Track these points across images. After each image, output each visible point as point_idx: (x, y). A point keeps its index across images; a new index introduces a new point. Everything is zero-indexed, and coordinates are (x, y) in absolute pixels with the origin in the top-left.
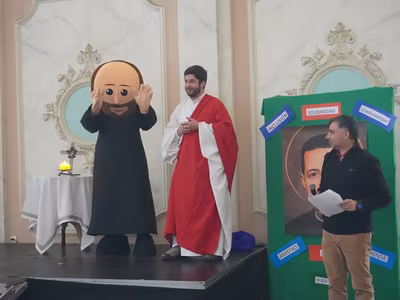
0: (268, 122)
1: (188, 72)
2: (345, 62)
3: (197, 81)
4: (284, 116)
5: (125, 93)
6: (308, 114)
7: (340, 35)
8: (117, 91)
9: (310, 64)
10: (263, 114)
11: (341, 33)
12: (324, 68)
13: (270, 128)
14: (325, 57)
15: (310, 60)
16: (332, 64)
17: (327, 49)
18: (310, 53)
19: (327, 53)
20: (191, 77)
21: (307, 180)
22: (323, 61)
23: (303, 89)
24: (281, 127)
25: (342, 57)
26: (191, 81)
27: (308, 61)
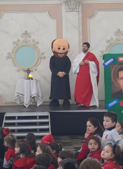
0: (105, 62)
1: (84, 44)
2: (121, 42)
3: (87, 47)
6: (120, 60)
7: (119, 33)
9: (109, 42)
10: (103, 59)
12: (113, 44)
13: (107, 64)
14: (114, 40)
15: (109, 41)
16: (116, 43)
17: (114, 38)
18: (109, 38)
19: (114, 39)
20: (85, 45)
21: (120, 80)
22: (113, 41)
23: (106, 51)
25: (119, 41)
26: (85, 47)
27: (108, 41)
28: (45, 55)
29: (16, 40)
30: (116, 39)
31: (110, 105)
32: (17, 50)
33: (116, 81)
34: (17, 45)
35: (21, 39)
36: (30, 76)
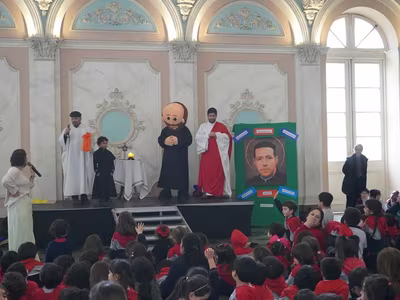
2: (250, 108)
4: (246, 132)
5: (175, 119)
8: (172, 118)
9: (234, 108)
10: (233, 131)
11: (247, 94)
12: (240, 110)
13: (238, 138)
14: (241, 105)
16: (244, 108)
17: (242, 101)
18: (233, 102)
22: (240, 107)
24: (243, 138)
25: (248, 106)
27: (233, 106)
28: (144, 124)
29: (101, 102)
30: (244, 103)
31: (243, 196)
32: (103, 117)
33: (251, 163)
34: (104, 109)
35: (110, 101)
36: (131, 155)
